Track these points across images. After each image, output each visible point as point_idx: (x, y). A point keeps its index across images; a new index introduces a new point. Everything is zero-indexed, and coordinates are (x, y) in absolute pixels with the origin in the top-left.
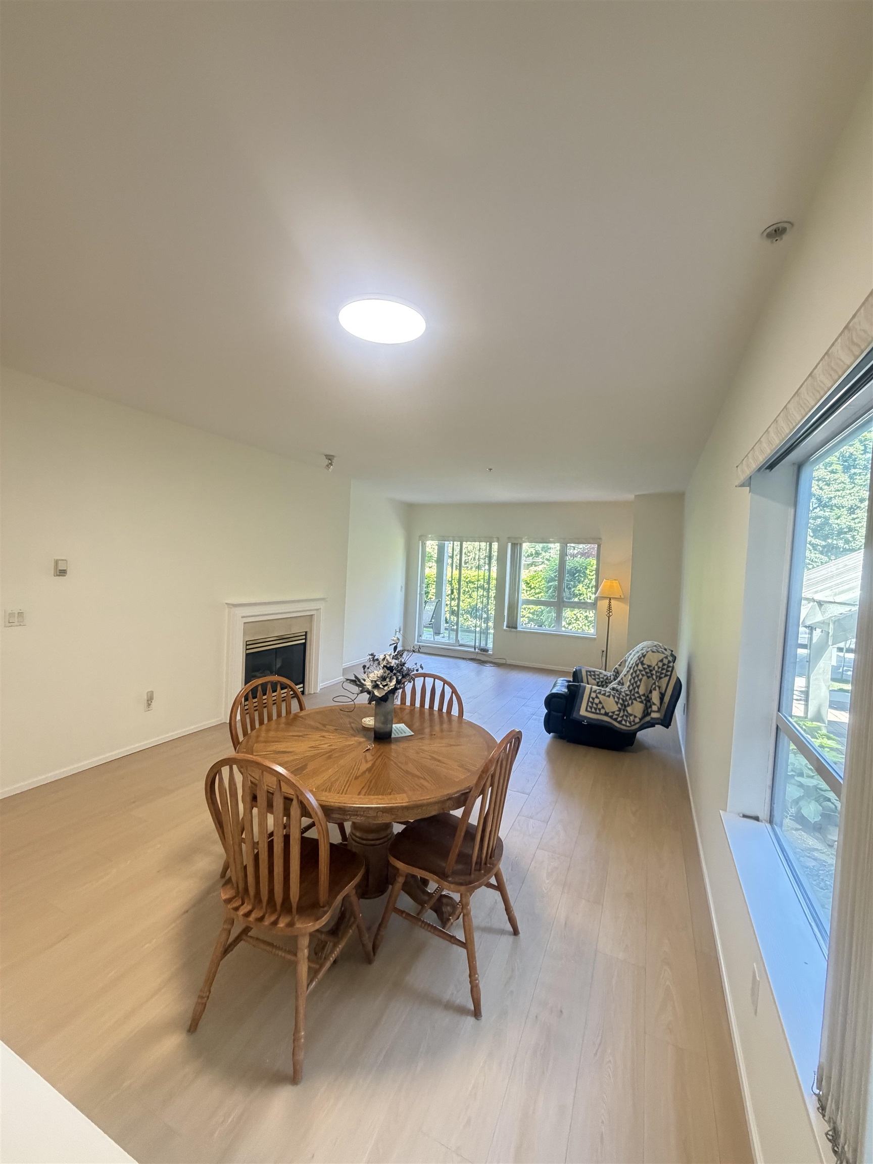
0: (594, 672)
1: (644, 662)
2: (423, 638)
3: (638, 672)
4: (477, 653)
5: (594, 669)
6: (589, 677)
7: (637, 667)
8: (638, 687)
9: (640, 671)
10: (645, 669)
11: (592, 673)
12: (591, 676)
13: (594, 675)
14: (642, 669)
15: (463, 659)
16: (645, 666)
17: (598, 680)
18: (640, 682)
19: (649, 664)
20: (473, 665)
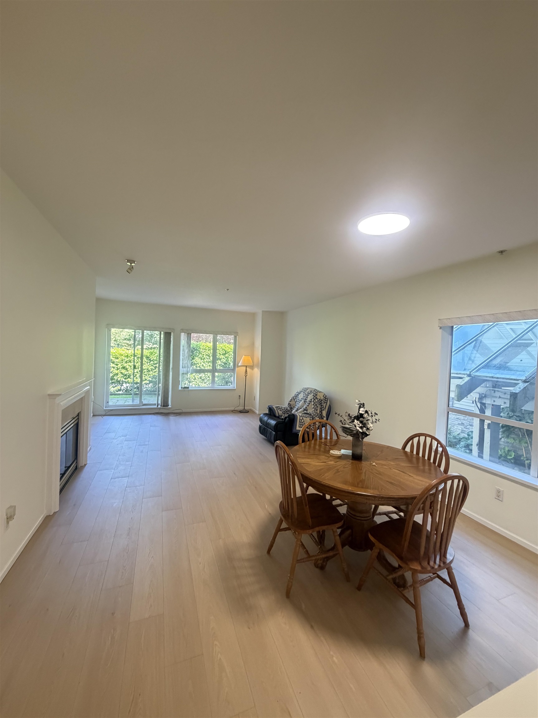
0: (279, 407)
1: (318, 398)
2: (110, 403)
3: (316, 403)
4: (160, 408)
5: (278, 406)
6: (278, 410)
7: (315, 400)
8: (317, 410)
9: (317, 402)
10: (318, 401)
11: (279, 408)
12: (278, 409)
13: (280, 409)
14: (317, 401)
15: (150, 414)
16: (318, 400)
17: (282, 411)
18: (318, 408)
19: (320, 398)
20: (159, 418)
